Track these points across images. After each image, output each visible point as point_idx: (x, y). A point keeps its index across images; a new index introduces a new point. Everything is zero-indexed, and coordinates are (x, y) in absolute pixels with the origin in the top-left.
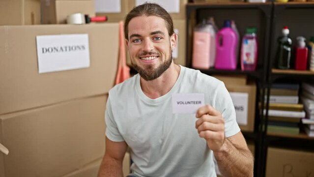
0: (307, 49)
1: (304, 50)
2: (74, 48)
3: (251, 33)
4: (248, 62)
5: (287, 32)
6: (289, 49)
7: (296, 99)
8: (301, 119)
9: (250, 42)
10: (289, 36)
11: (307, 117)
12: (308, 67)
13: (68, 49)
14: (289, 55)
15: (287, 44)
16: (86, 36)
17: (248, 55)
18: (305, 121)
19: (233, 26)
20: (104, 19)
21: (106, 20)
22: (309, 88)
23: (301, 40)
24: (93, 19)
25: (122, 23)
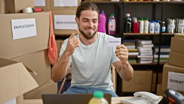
0: (138, 23)
2: (29, 26)
3: (112, 16)
4: (112, 30)
5: (129, 15)
6: (130, 23)
7: (134, 46)
8: (137, 56)
9: (112, 20)
10: (130, 17)
11: (139, 55)
12: (139, 32)
13: (26, 26)
14: (130, 26)
15: (129, 21)
16: (34, 19)
17: (112, 27)
18: (139, 57)
19: (103, 13)
20: (41, 10)
21: (42, 10)
22: (139, 41)
23: (135, 19)
24: (36, 10)
25: (50, 12)
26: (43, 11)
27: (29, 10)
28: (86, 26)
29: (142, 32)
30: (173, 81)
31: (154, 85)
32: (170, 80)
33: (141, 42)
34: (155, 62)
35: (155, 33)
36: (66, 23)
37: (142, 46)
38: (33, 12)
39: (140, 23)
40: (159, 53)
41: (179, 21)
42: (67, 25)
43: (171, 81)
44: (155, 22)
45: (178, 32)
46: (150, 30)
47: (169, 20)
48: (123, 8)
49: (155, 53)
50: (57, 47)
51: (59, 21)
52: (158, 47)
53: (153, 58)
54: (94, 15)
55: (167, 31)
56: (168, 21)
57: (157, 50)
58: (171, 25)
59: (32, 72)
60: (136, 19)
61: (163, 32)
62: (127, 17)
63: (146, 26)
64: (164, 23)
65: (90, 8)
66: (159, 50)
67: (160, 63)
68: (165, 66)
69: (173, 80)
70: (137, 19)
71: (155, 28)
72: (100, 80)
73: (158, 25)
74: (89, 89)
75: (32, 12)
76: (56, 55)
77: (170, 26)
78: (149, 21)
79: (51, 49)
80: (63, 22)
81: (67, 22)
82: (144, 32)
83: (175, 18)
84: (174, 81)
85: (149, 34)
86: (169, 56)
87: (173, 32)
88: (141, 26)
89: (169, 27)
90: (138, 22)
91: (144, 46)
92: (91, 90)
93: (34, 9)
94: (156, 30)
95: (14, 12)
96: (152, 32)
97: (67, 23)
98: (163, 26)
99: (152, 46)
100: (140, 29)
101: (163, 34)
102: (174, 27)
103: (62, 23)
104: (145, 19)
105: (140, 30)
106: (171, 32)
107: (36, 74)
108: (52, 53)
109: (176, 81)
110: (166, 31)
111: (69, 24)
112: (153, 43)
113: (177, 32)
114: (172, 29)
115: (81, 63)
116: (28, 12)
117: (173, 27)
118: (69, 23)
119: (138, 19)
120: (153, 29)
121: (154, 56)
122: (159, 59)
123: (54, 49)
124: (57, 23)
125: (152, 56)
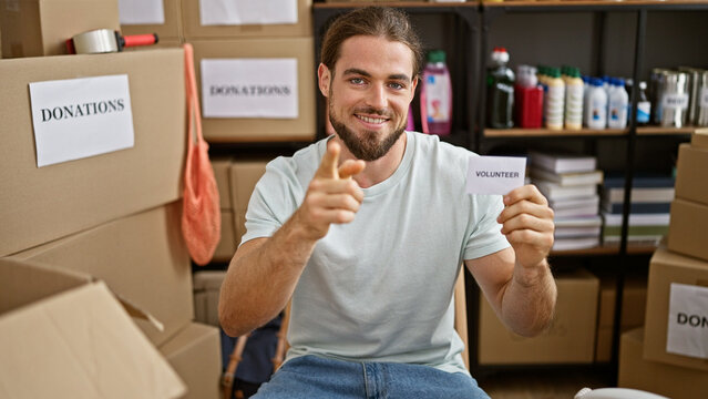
0: (541, 88)
1: (536, 91)
2: (103, 108)
3: (435, 62)
4: (437, 119)
5: (504, 57)
6: (510, 90)
9: (438, 78)
10: (509, 65)
12: (543, 123)
13: (91, 108)
14: (511, 99)
15: (505, 80)
16: (124, 78)
17: (435, 104)
20: (152, 39)
21: (156, 41)
22: (546, 161)
23: (529, 72)
24: (128, 40)
25: (189, 47)
26: (160, 42)
27: (103, 40)
28: (360, 101)
29: (556, 125)
30: (688, 320)
31: (606, 334)
32: (679, 316)
33: (554, 166)
34: (610, 243)
35: (607, 126)
36: (249, 91)
37: (556, 178)
38: (119, 50)
39: (551, 89)
40: (626, 209)
41: (705, 78)
42: (256, 98)
43: (683, 319)
44: (606, 85)
45: (700, 121)
46: (591, 115)
47: (666, 77)
48: (483, 30)
49: (610, 208)
50: (216, 191)
51: (220, 86)
52: (623, 181)
53: (603, 228)
54: (395, 59)
55: (656, 120)
56: (661, 81)
57: (616, 195)
58: (672, 96)
59: (145, 317)
60: (533, 71)
61: (642, 125)
62: (496, 66)
63: (573, 98)
64: (643, 86)
65: (382, 28)
66: (628, 196)
67: (630, 248)
68: (655, 259)
69: (689, 316)
70: (537, 74)
71: (607, 108)
72: (415, 333)
73: (621, 94)
74: (368, 370)
75: (116, 49)
76: (213, 224)
77: (669, 101)
78: (584, 80)
79: (195, 201)
80: (240, 90)
81: (253, 89)
82: (564, 126)
83: (686, 69)
84: (695, 321)
85: (586, 132)
86: (672, 220)
87: (679, 124)
88: (553, 101)
89: (664, 103)
90: (539, 83)
91: (566, 181)
92: (380, 375)
93: (120, 34)
94: (615, 116)
95: (38, 52)
96: (598, 125)
97: (253, 92)
98: (641, 100)
99: (598, 178)
100: (551, 111)
101: (640, 131)
102: (685, 105)
103: (234, 90)
104: (567, 72)
105: (550, 118)
106: (674, 124)
107: (160, 326)
108: (195, 217)
109: (704, 320)
110: (654, 120)
111: (263, 97)
112: (599, 168)
113: (696, 124)
114: (674, 113)
115: (340, 261)
116: (99, 51)
117: (680, 101)
118: (262, 91)
119: (541, 71)
120: (602, 113)
121: (603, 219)
122: (625, 229)
123: (205, 198)
124: (212, 92)
125: (598, 221)
